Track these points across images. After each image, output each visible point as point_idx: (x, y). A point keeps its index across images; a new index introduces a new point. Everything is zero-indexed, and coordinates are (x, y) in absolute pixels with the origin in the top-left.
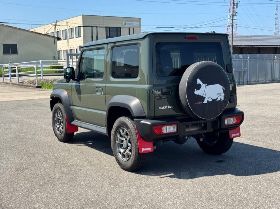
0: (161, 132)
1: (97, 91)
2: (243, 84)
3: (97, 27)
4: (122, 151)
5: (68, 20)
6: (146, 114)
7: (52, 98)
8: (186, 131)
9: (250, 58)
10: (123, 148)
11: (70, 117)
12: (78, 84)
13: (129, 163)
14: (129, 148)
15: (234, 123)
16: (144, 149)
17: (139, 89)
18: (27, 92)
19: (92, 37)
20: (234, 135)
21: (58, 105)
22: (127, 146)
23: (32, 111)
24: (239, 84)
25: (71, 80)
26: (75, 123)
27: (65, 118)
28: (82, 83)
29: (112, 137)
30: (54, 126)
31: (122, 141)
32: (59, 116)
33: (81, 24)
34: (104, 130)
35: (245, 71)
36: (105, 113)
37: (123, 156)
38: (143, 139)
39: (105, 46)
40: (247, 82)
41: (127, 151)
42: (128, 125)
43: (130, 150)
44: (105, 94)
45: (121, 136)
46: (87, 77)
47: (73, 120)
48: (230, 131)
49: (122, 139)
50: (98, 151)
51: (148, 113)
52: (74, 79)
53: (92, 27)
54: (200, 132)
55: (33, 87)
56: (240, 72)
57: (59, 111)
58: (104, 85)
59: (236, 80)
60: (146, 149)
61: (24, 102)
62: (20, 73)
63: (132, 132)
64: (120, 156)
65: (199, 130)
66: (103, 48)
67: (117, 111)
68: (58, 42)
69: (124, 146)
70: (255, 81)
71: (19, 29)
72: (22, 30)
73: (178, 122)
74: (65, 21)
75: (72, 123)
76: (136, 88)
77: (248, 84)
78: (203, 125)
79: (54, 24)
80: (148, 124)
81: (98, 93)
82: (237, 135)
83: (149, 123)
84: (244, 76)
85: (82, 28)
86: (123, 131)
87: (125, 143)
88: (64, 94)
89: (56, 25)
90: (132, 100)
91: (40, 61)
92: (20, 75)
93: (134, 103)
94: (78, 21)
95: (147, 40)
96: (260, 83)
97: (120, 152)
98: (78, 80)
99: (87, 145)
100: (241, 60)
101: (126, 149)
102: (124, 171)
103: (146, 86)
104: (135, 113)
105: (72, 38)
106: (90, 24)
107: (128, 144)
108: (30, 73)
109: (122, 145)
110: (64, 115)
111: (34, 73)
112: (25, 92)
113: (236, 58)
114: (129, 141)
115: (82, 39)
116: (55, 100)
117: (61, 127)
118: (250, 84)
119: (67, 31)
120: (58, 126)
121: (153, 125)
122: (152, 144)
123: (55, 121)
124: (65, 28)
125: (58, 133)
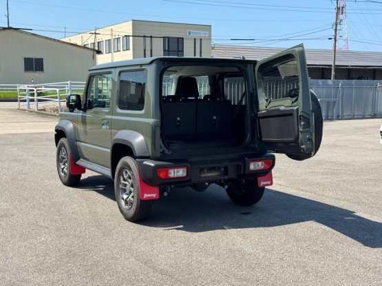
0: (167, 175)
1: (103, 125)
2: (332, 119)
3: (151, 37)
4: (125, 197)
5: (113, 27)
6: (150, 153)
7: (56, 131)
8: (203, 175)
9: (342, 85)
10: (127, 194)
11: (76, 155)
12: (84, 114)
13: (131, 213)
14: (132, 194)
15: (262, 167)
16: (146, 196)
17: (144, 123)
18: (44, 123)
19: (145, 50)
20: (265, 183)
21: (63, 140)
22: (131, 192)
23: (43, 147)
24: (327, 119)
25: (76, 110)
26: (81, 162)
27: (69, 156)
28: (89, 114)
29: (115, 181)
30: (58, 166)
31: (126, 185)
32: (63, 154)
33: (130, 33)
34: (108, 172)
35: (335, 102)
36: (109, 151)
37: (126, 203)
38: (146, 183)
39: (113, 70)
40: (338, 116)
41: (130, 197)
42: (131, 166)
43: (133, 197)
44: (111, 128)
45: (124, 180)
46: (96, 107)
47: (78, 158)
48: (259, 178)
49: (125, 183)
50: (106, 198)
51: (152, 153)
52: (80, 108)
53: (145, 37)
54: (222, 177)
55: (55, 116)
56: (328, 103)
57: (63, 148)
58: (110, 117)
59: (324, 114)
60: (149, 195)
61: (36, 135)
62: (39, 98)
63: (135, 175)
64: (123, 203)
65: (220, 175)
66: (110, 73)
67: (121, 150)
68: (99, 57)
69: (128, 192)
70: (349, 116)
71: (47, 38)
72: (51, 39)
73: (189, 165)
74: (109, 28)
75: (77, 163)
76: (140, 122)
77: (338, 119)
78: (223, 169)
79: (93, 32)
80: (150, 166)
81: (104, 127)
82: (269, 183)
83: (152, 165)
84: (333, 108)
85: (131, 38)
86: (126, 173)
87: (128, 187)
88: (69, 126)
89: (95, 33)
90: (136, 137)
91: (68, 82)
92: (39, 100)
93: (138, 140)
94: (127, 29)
95: (154, 65)
96: (356, 119)
97: (123, 199)
98: (85, 110)
99: (96, 191)
100: (330, 87)
101: (130, 195)
102: (126, 221)
103: (151, 121)
104: (137, 152)
105: (118, 51)
106: (142, 33)
107: (131, 188)
108: (53, 98)
109: (125, 190)
110: (69, 152)
111: (56, 98)
112: (42, 123)
113: (324, 84)
114: (132, 186)
115: (130, 52)
116: (60, 134)
117: (66, 168)
118: (341, 119)
119: (112, 42)
120: (62, 167)
121: (156, 167)
122: (157, 189)
123: (59, 160)
124: (109, 38)
125: (63, 174)
